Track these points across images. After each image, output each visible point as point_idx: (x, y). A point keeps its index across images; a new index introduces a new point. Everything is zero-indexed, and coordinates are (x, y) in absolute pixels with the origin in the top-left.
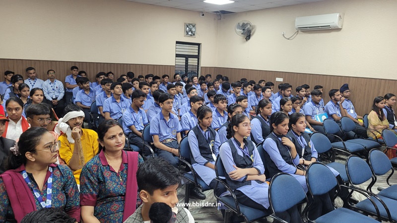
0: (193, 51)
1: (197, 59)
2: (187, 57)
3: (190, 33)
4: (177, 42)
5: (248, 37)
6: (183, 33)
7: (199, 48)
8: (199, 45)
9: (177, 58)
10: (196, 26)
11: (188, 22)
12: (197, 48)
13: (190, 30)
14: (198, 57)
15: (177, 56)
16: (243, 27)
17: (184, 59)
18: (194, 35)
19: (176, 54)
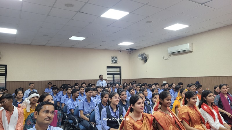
0: (117, 71)
1: (119, 75)
3: (114, 62)
4: (108, 67)
5: (146, 61)
8: (120, 67)
9: (108, 75)
10: (117, 58)
11: (113, 56)
12: (119, 69)
13: (114, 60)
16: (142, 56)
17: (112, 75)
18: (117, 62)
19: (107, 73)
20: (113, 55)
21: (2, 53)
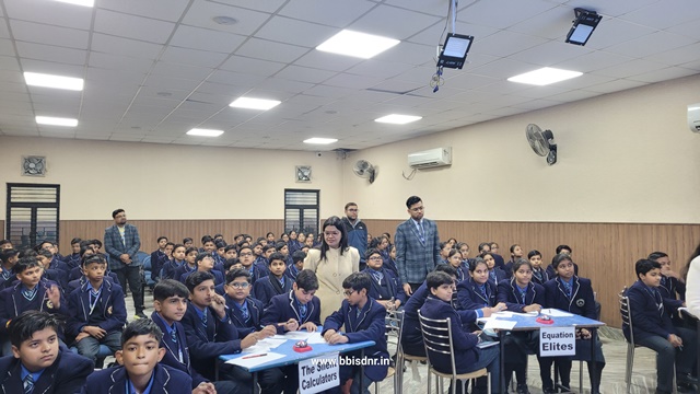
0: (311, 199)
1: (315, 210)
2: (301, 208)
3: (303, 178)
4: (286, 190)
5: (372, 179)
7: (318, 196)
8: (318, 192)
9: (287, 210)
10: (311, 168)
11: (300, 164)
12: (316, 196)
13: (303, 174)
14: (317, 207)
15: (287, 207)
17: (298, 210)
18: (309, 180)
19: (285, 205)
21: (48, 159)
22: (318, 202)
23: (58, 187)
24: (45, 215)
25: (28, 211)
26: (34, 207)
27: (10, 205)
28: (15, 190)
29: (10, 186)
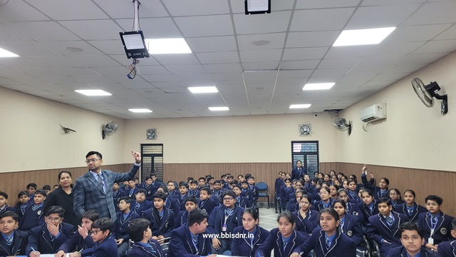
0: (313, 148)
1: (316, 156)
2: (306, 154)
4: (293, 142)
6: (298, 133)
7: (318, 145)
8: (317, 142)
9: (294, 156)
10: (311, 127)
11: (302, 124)
12: (316, 146)
14: (317, 153)
15: (293, 154)
17: (303, 156)
18: (309, 134)
19: (292, 152)
20: (302, 121)
21: (157, 131)
22: (318, 150)
23: (162, 145)
24: (157, 160)
25: (150, 158)
26: (153, 156)
27: (143, 155)
28: (144, 148)
29: (142, 145)
